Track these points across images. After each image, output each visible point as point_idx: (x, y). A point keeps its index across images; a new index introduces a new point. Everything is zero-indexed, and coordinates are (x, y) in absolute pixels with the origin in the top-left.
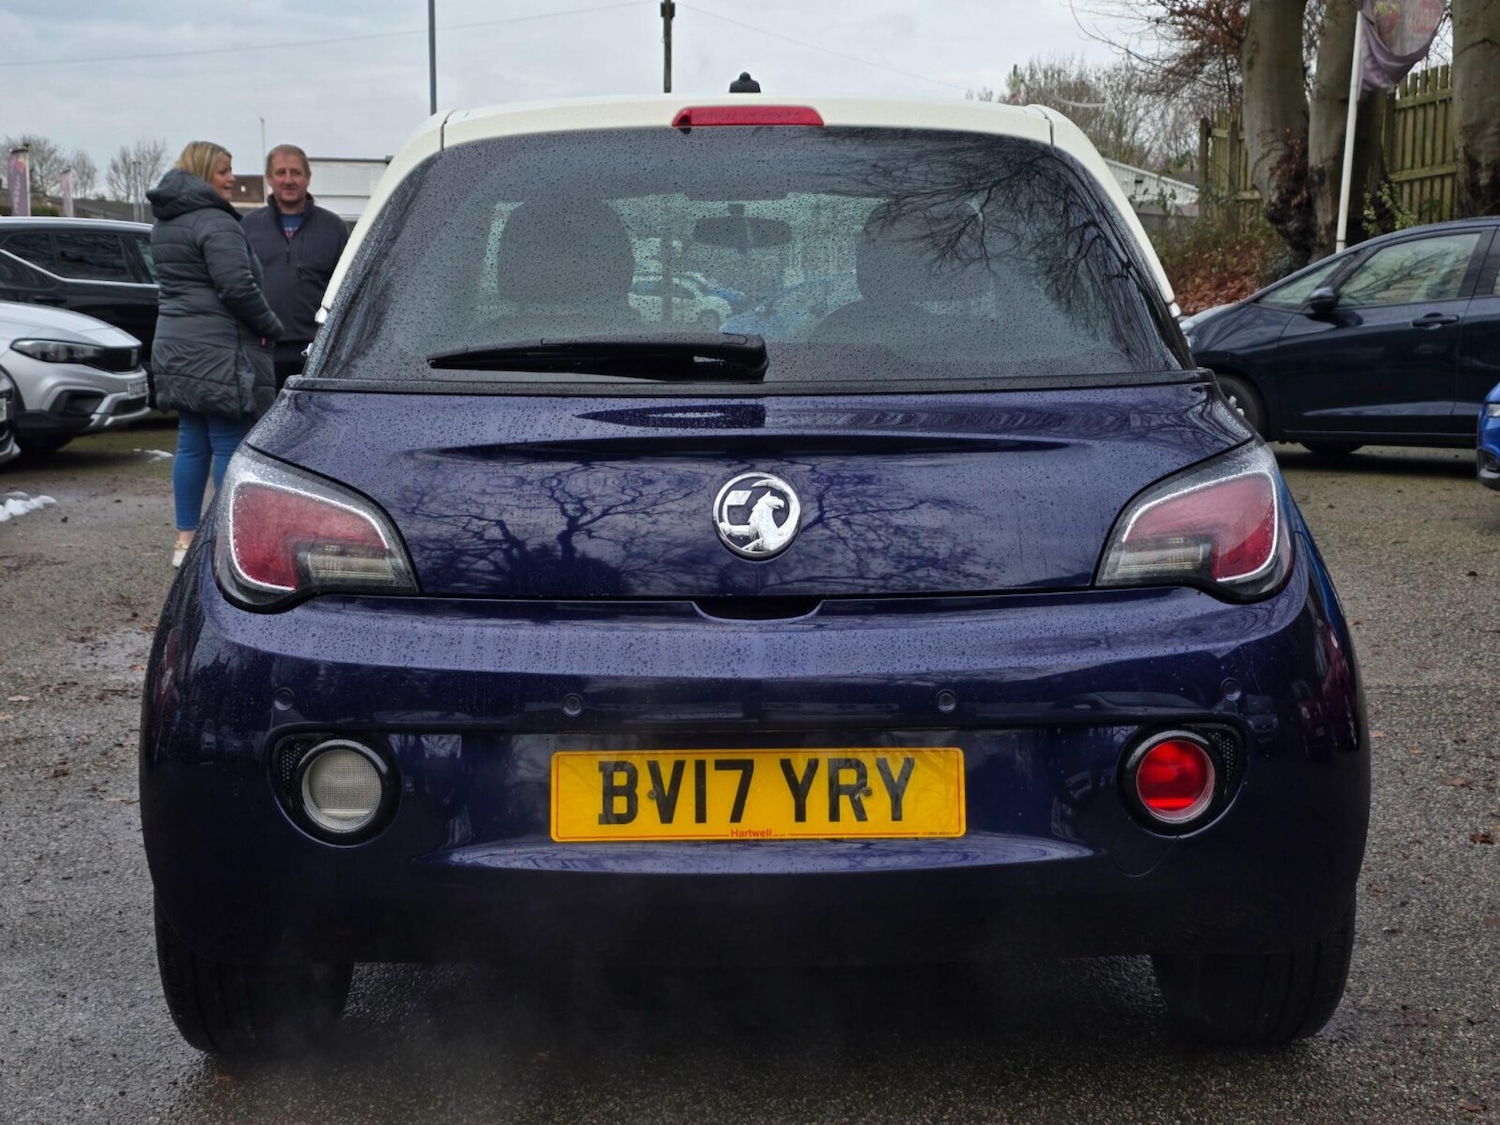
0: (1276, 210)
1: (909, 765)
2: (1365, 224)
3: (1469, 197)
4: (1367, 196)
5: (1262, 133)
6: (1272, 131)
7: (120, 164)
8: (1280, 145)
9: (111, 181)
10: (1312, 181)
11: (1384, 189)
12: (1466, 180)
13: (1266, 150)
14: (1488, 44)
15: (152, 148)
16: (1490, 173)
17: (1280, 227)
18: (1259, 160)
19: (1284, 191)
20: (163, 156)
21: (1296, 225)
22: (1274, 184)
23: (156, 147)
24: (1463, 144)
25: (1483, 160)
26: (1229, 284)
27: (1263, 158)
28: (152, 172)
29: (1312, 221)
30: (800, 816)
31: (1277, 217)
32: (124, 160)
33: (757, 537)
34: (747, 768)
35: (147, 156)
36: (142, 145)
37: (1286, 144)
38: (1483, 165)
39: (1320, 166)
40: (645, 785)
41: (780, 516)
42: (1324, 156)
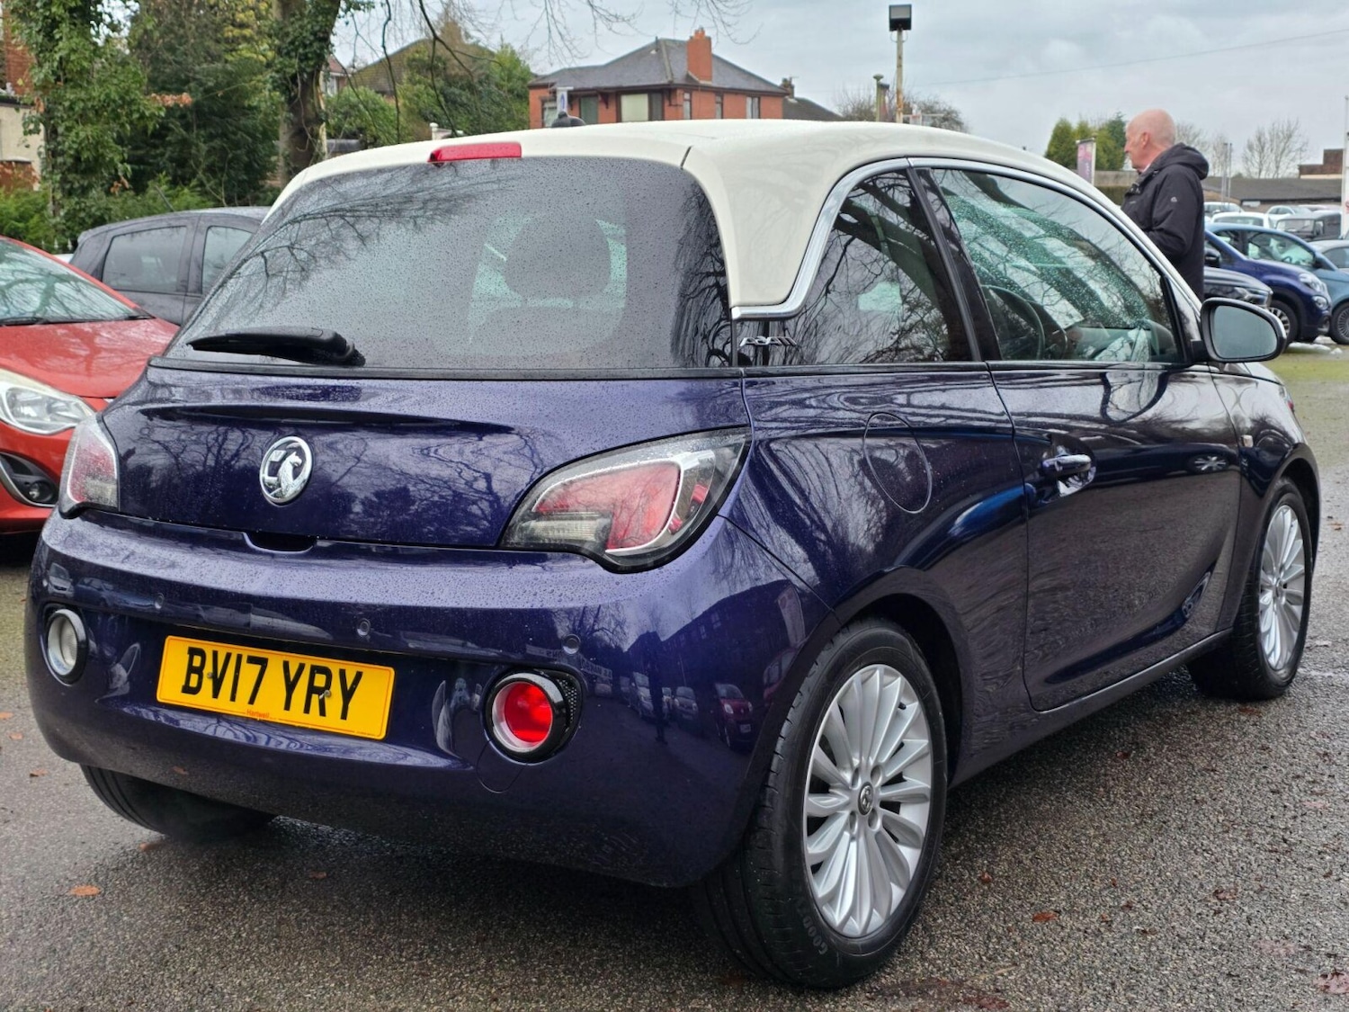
1: (359, 676)
7: (1256, 143)
9: (1246, 160)
15: (1285, 128)
20: (1296, 133)
23: (1289, 126)
28: (1284, 150)
30: (287, 707)
32: (1259, 140)
33: (280, 486)
34: (263, 663)
35: (1280, 134)
36: (1276, 125)
40: (208, 669)
41: (297, 470)
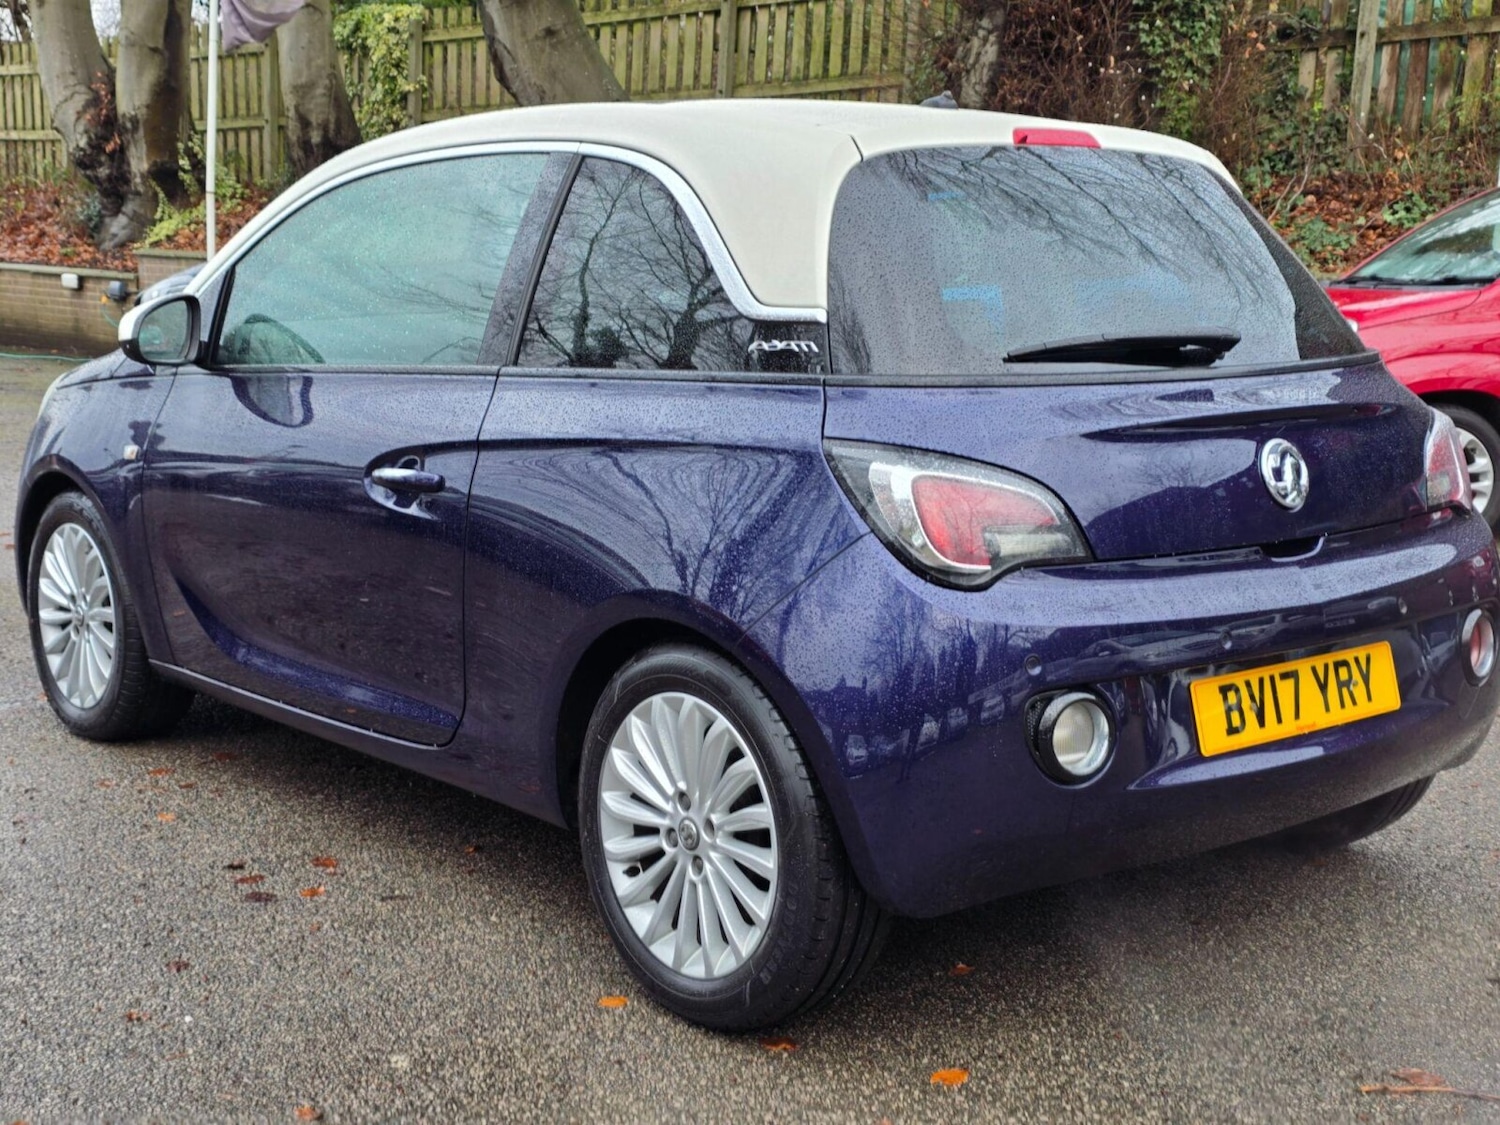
0: (85, 155)
1: (1368, 658)
2: (181, 174)
3: (301, 153)
4: (181, 146)
5: (62, 75)
6: (73, 73)
8: (83, 89)
10: (125, 128)
11: (195, 140)
12: (299, 138)
13: (68, 93)
14: (311, 9)
16: (321, 132)
17: (89, 172)
18: (62, 103)
19: (93, 136)
21: (107, 171)
22: (81, 128)
24: (294, 103)
25: (314, 119)
26: (24, 229)
27: (66, 100)
29: (126, 168)
30: (1327, 709)
31: (84, 162)
34: (1292, 675)
37: (90, 88)
38: (314, 124)
39: (133, 113)
40: (1246, 700)
42: (137, 103)
